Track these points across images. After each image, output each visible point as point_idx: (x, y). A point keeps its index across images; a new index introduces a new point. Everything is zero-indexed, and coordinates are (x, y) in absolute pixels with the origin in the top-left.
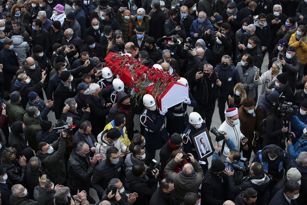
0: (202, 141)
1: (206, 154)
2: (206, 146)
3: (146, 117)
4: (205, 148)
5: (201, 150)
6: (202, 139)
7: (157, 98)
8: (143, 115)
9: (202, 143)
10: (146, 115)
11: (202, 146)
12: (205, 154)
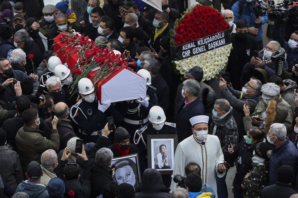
0: (163, 150)
1: (163, 168)
2: (167, 159)
3: (78, 109)
4: (164, 160)
5: (156, 160)
6: (164, 147)
7: (97, 83)
8: (74, 107)
9: (161, 152)
10: (78, 107)
11: (160, 156)
12: (161, 168)
